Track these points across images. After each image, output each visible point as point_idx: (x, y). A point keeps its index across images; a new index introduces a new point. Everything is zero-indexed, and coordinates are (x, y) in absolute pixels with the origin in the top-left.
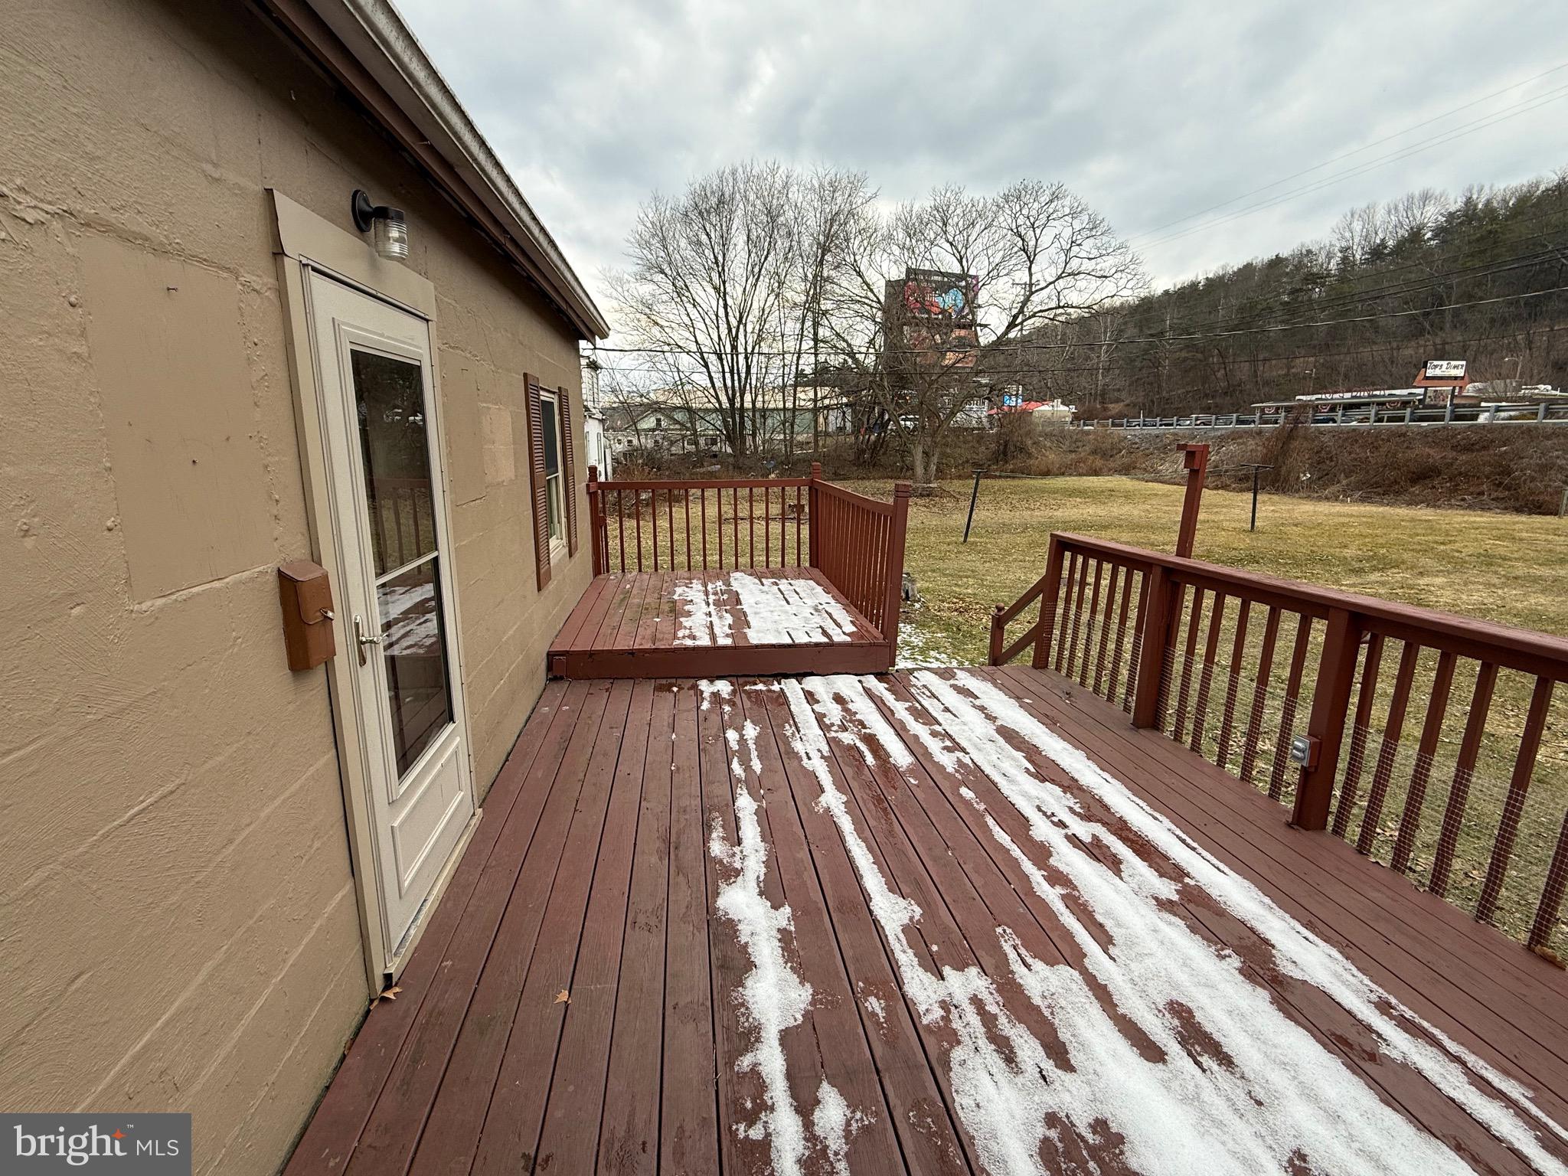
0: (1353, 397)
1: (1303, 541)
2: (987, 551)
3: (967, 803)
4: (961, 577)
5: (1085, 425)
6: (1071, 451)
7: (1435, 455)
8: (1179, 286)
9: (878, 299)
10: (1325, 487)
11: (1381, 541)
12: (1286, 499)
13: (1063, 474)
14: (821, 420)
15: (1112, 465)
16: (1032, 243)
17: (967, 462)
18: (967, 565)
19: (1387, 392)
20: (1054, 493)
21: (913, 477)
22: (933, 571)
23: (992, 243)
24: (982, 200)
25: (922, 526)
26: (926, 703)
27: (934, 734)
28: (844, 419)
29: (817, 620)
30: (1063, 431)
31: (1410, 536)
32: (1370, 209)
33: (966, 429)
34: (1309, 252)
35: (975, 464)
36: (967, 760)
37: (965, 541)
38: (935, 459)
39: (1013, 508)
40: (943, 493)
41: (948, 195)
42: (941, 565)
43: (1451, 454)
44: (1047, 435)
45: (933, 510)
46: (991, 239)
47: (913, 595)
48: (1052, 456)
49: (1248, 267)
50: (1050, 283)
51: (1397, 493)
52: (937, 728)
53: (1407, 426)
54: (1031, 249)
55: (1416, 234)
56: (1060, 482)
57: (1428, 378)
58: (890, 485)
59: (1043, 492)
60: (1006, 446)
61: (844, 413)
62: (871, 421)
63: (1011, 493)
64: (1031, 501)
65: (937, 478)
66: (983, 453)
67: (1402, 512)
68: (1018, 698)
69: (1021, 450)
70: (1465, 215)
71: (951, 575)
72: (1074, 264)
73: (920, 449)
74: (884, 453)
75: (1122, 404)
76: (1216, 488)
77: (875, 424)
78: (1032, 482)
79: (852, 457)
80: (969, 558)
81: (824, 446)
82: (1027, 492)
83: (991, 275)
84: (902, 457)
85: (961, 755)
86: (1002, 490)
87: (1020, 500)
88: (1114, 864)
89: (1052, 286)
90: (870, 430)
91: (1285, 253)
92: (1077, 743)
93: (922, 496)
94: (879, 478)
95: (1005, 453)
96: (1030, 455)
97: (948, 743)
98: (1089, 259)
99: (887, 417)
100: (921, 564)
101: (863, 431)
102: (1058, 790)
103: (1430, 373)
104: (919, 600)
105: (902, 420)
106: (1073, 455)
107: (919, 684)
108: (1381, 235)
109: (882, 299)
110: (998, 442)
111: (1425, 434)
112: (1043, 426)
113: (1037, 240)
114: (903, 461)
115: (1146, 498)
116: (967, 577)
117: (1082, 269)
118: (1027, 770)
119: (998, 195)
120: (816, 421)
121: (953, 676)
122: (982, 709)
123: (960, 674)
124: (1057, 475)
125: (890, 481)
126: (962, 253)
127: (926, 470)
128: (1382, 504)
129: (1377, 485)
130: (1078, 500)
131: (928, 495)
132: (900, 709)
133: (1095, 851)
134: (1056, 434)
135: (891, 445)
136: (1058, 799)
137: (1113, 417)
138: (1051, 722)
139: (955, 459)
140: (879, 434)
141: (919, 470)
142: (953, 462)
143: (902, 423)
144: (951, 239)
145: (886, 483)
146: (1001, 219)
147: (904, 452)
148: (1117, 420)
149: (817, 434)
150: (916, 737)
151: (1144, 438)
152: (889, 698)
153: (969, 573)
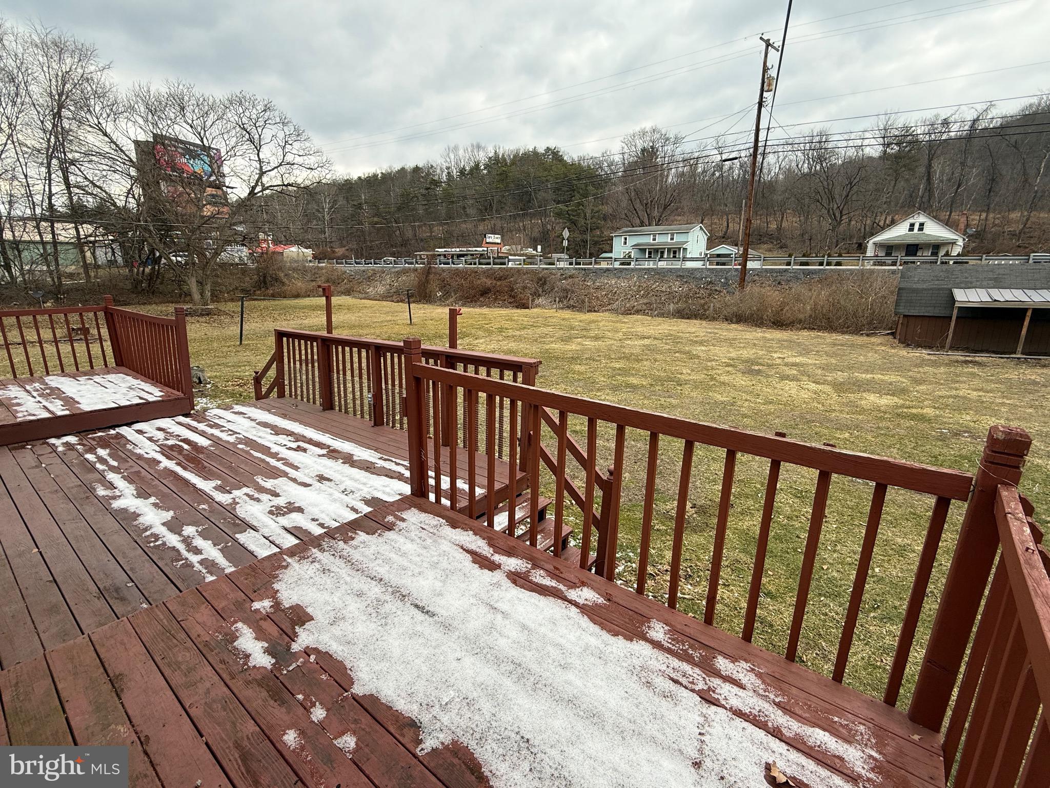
0: (461, 251)
1: (433, 328)
2: (258, 349)
3: (242, 450)
4: (240, 367)
5: (319, 263)
6: (312, 281)
7: (489, 282)
8: (366, 176)
9: (130, 158)
10: (447, 299)
11: (465, 325)
12: (431, 306)
13: (309, 296)
14: (88, 254)
15: (339, 290)
16: (257, 136)
17: (237, 288)
18: (244, 359)
19: (474, 249)
20: (303, 309)
21: (192, 301)
22: (219, 365)
23: (226, 131)
24: (211, 98)
25: (206, 337)
26: (217, 421)
27: (222, 431)
28: (113, 253)
29: (132, 393)
30: (305, 267)
31: (476, 322)
32: (456, 148)
33: (232, 265)
34: (432, 166)
35: (243, 290)
36: (241, 436)
37: (241, 343)
38: (208, 287)
39: (275, 320)
40: (219, 313)
41: (181, 87)
42: (224, 360)
43: (495, 282)
44: (294, 270)
45: (213, 325)
46: (224, 127)
47: (205, 380)
48: (300, 284)
49: (403, 169)
50: (275, 168)
51: (476, 301)
52: (224, 429)
53: (478, 268)
54: (257, 141)
55: (477, 166)
56: (306, 301)
57: (487, 243)
58: (171, 308)
59: (296, 308)
60: (265, 277)
61: (113, 249)
62: (143, 256)
63: (273, 310)
64: (287, 315)
65: (213, 301)
66: (247, 283)
67: (478, 310)
68: (268, 411)
69: (277, 280)
70: (495, 160)
71: (233, 366)
72: (289, 158)
73: (194, 280)
74: (161, 283)
75: (344, 249)
76: (398, 302)
77: (148, 258)
78: (288, 302)
79: (129, 287)
80: (245, 354)
81: (96, 277)
82: (285, 309)
83: (229, 154)
84: (179, 285)
85: (237, 435)
86: (266, 308)
87: (280, 314)
88: (305, 450)
89: (276, 170)
90: (145, 264)
91: (421, 165)
92: (295, 420)
93: (202, 315)
94: (161, 303)
95: (265, 283)
96: (283, 284)
97: (230, 433)
98: (299, 156)
99: (158, 254)
100: (208, 362)
101: (136, 265)
102: (285, 436)
103: (488, 240)
104: (209, 383)
105: (173, 256)
106: (314, 283)
107: (211, 415)
108: (463, 163)
109: (135, 160)
110: (258, 274)
111: (484, 272)
112: (290, 263)
113: (260, 136)
114: (181, 289)
115: (360, 309)
116: (244, 366)
117: (295, 161)
118: (271, 434)
119: (223, 96)
120: (84, 257)
121: (232, 408)
122: (249, 418)
123: (235, 406)
124: (305, 297)
125: (170, 305)
126: (202, 135)
127: (202, 295)
128: (470, 307)
129: (467, 298)
130: (319, 312)
131: (208, 315)
132: (202, 426)
133: (299, 449)
134: (300, 269)
135: (167, 276)
136: (284, 439)
137: (338, 258)
138: (284, 416)
139: (226, 286)
140: (153, 268)
141: (197, 296)
142: (224, 289)
143: (174, 258)
144: (190, 122)
145: (167, 306)
146: (229, 115)
147: (180, 282)
148: (339, 259)
149: (86, 266)
150: (212, 435)
151: (356, 272)
152: (194, 424)
153: (246, 363)
